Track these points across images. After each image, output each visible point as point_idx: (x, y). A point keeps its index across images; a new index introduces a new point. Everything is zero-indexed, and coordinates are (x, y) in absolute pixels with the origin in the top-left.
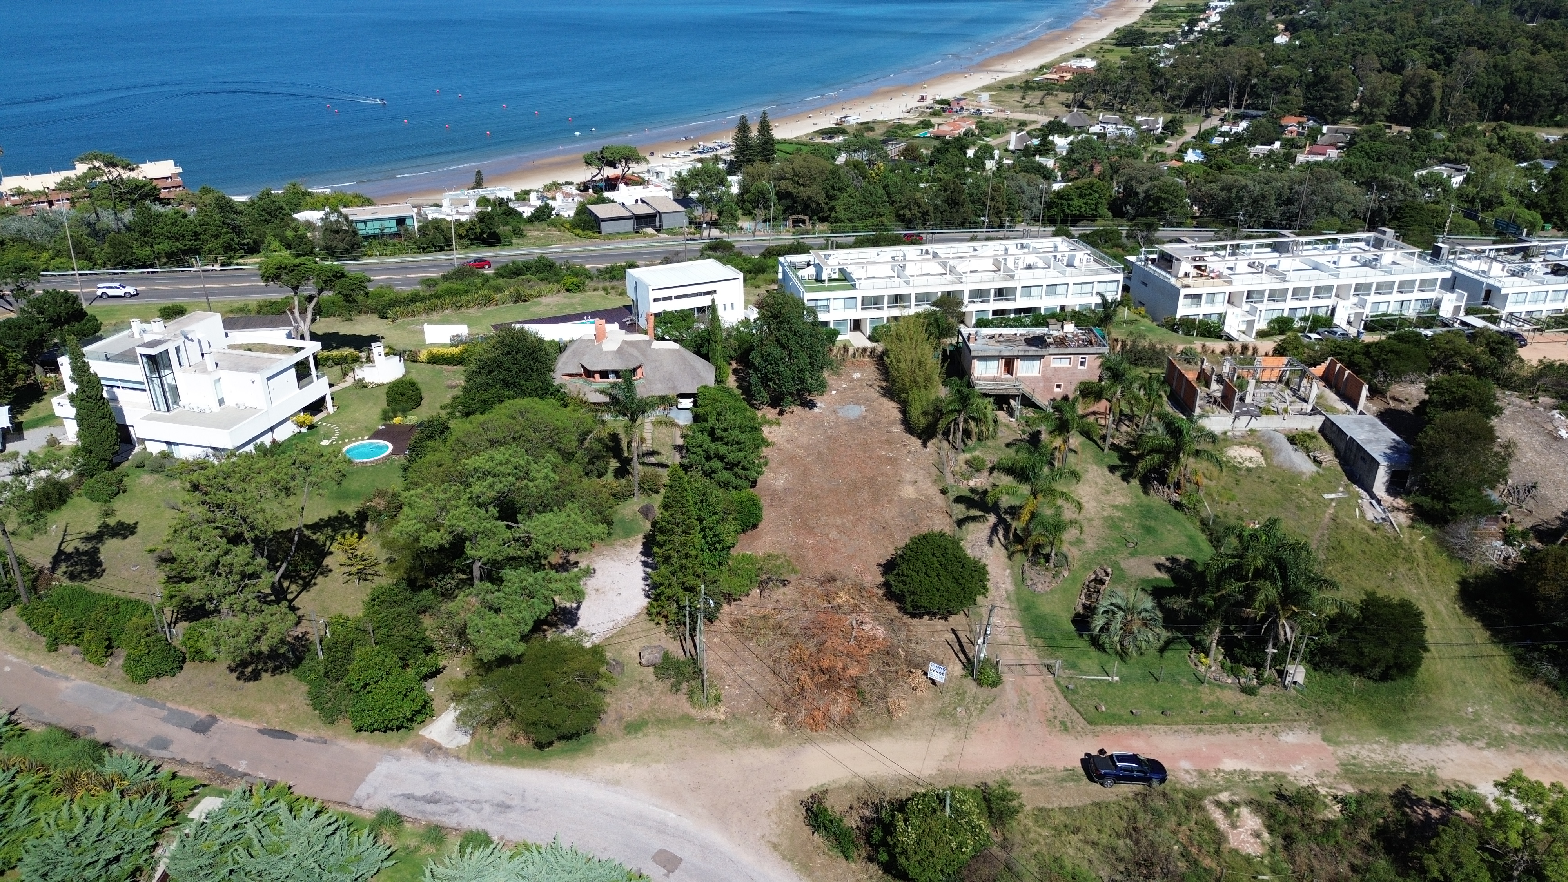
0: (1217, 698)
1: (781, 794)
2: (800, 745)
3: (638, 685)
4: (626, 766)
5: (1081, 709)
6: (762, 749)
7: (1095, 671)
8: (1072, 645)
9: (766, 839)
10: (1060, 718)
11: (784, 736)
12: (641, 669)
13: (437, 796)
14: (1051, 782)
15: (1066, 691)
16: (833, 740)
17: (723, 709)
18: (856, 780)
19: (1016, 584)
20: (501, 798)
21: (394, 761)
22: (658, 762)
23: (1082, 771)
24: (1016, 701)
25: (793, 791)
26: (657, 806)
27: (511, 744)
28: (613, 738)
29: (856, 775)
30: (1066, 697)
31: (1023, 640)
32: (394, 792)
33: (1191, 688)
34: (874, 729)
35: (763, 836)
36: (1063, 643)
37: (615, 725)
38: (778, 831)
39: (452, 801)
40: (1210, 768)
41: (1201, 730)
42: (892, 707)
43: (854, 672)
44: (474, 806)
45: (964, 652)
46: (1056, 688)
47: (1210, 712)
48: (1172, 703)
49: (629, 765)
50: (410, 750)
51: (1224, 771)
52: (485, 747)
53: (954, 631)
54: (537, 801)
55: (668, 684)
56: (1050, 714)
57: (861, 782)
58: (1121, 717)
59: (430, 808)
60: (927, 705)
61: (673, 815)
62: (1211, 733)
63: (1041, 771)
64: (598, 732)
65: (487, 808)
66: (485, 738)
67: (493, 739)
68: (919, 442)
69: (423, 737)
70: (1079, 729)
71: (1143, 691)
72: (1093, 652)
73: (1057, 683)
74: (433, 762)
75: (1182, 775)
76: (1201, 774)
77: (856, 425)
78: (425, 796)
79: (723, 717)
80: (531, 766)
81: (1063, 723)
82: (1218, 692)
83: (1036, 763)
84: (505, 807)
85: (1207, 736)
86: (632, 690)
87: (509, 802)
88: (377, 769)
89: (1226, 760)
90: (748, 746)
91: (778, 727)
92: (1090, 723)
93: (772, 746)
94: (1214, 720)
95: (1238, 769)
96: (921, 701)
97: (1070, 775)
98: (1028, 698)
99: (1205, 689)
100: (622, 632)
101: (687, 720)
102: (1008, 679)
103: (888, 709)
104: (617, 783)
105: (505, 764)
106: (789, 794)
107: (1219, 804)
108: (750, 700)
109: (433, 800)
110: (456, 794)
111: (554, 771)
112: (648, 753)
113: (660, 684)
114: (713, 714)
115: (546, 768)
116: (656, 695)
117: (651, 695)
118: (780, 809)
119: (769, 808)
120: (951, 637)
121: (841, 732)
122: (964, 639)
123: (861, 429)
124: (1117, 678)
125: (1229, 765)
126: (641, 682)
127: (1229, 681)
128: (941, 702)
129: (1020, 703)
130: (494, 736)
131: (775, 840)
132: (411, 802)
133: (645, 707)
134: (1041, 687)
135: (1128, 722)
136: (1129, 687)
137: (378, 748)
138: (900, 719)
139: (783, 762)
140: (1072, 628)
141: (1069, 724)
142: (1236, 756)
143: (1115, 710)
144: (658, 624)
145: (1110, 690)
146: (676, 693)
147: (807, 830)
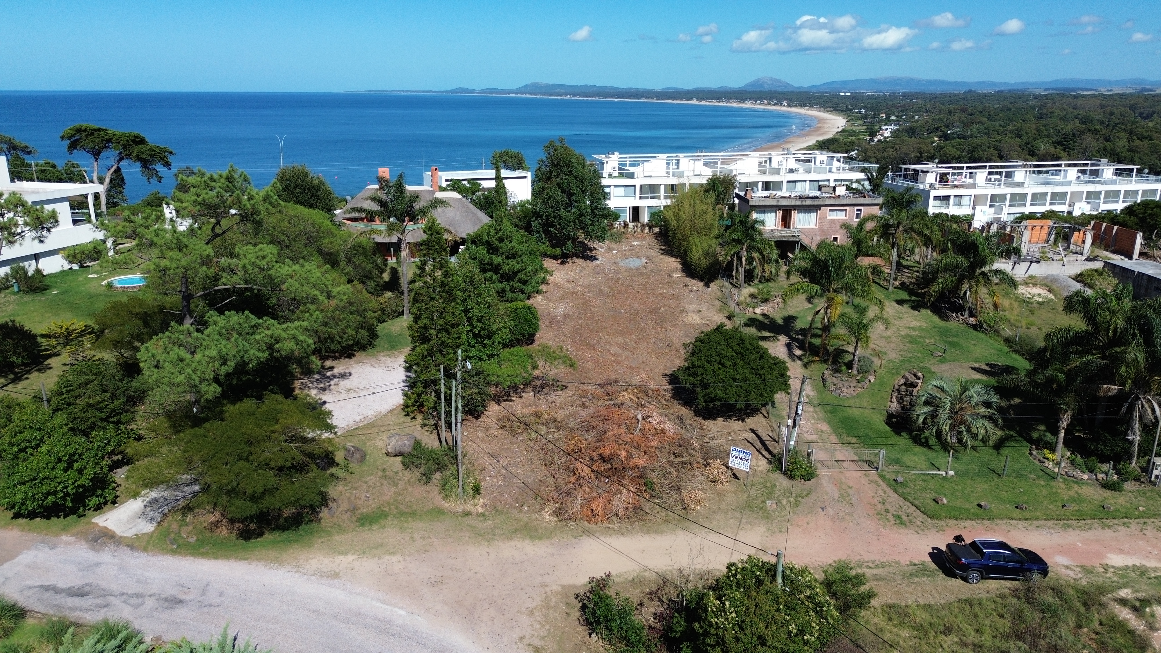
0: (1076, 492)
1: (548, 589)
2: (575, 537)
3: (380, 474)
4: (350, 558)
5: (917, 502)
6: (527, 541)
7: (923, 467)
8: (892, 442)
9: (525, 642)
10: (892, 510)
11: (555, 528)
12: (388, 458)
13: (87, 589)
14: (898, 578)
15: (895, 484)
16: (617, 532)
17: (481, 502)
18: (647, 574)
19: (817, 390)
20: (174, 592)
21: (47, 549)
22: (393, 554)
23: (934, 566)
24: (836, 495)
25: (564, 587)
26: (382, 602)
27: (208, 534)
28: (340, 529)
29: (646, 569)
30: (895, 491)
31: (833, 438)
32: (30, 583)
33: (1042, 483)
34: (667, 522)
35: (522, 638)
36: (880, 441)
37: (346, 517)
38: (543, 632)
39: (105, 593)
40: (1095, 563)
41: (1069, 526)
42: (687, 500)
43: (640, 461)
44: (132, 601)
45: (767, 449)
46: (881, 482)
47: (1073, 507)
48: (1025, 498)
49: (355, 557)
50: (72, 539)
51: (1113, 567)
52: (172, 536)
53: (753, 431)
54: (221, 594)
55: (417, 474)
56: (880, 507)
57: (654, 577)
58: (967, 511)
59: (71, 601)
60: (730, 498)
61: (403, 612)
62: (1082, 528)
63: (882, 565)
64: (323, 523)
65: (150, 603)
66: (175, 526)
67: (185, 528)
68: (701, 284)
69: (97, 524)
70: (919, 523)
71: (986, 486)
72: (917, 449)
73: (883, 477)
74: (98, 551)
75: (1063, 571)
76: (1087, 570)
77: (637, 272)
78: (69, 588)
79: (481, 510)
80: (227, 557)
81: (897, 517)
82: (1076, 488)
83: (872, 558)
84: (175, 602)
85: (1078, 532)
86: (372, 479)
87: (182, 597)
88: (21, 557)
89: (1110, 555)
90: (510, 539)
91: (547, 517)
92: (931, 517)
93: (540, 539)
94: (1081, 516)
95: (1130, 564)
96: (721, 495)
97: (920, 570)
98: (851, 492)
99: (1060, 485)
100: (370, 426)
101: (438, 513)
102: (824, 474)
103: (684, 503)
104: (336, 575)
105: (193, 555)
106: (559, 589)
107: (1123, 602)
108: (515, 491)
109: (80, 593)
110: (114, 587)
111: (254, 563)
112: (382, 545)
113: (407, 474)
114: (469, 507)
115: (245, 559)
116: (401, 485)
117: (396, 485)
118: (547, 607)
119: (532, 605)
120: (751, 436)
121: (626, 525)
122: (765, 438)
123: (641, 275)
124: (952, 473)
125: (1117, 560)
126: (384, 470)
127: (1085, 477)
128: (746, 495)
129: (841, 495)
130: (187, 525)
131: (537, 642)
132: (49, 595)
133: (387, 498)
134: (864, 481)
135: (976, 517)
136: (969, 482)
137: (33, 535)
138: (698, 512)
139: (553, 555)
140: (887, 428)
141: (904, 518)
142: (1121, 551)
143: (958, 503)
144: (414, 418)
145: (946, 485)
146: (426, 484)
147: (582, 631)
